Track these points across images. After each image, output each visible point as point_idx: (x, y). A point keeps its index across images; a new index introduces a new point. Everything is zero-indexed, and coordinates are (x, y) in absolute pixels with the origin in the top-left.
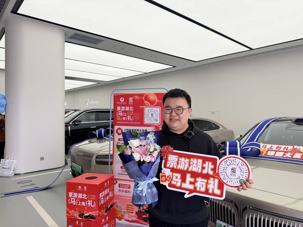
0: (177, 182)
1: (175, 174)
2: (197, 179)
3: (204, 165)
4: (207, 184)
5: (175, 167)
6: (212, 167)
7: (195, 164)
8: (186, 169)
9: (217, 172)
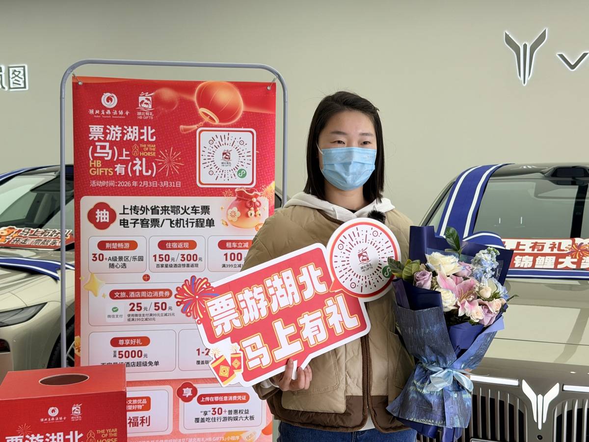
0: (260, 357)
1: (246, 343)
2: (301, 321)
3: (301, 279)
4: (325, 318)
5: (237, 324)
6: (319, 272)
7: (279, 288)
8: (264, 313)
9: (333, 279)
